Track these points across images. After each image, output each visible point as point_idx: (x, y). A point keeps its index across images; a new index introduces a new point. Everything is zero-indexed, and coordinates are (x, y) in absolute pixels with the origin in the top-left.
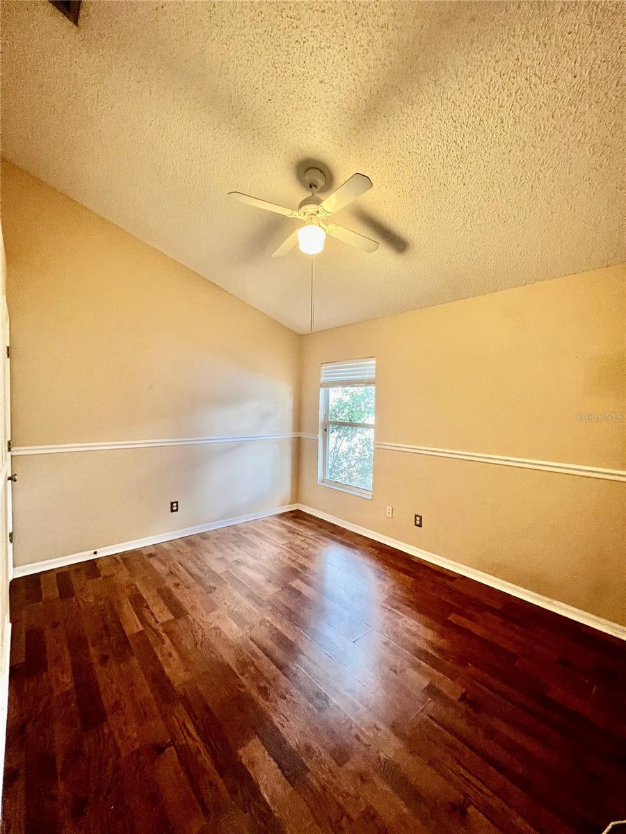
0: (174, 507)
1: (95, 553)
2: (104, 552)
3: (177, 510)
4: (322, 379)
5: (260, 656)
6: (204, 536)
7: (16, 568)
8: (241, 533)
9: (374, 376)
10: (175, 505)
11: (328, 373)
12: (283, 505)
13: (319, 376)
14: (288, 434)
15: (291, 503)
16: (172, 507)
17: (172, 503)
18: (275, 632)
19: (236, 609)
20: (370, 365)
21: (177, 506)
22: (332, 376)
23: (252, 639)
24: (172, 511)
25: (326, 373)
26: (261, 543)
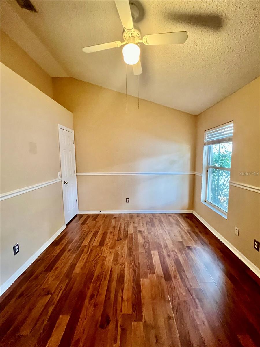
0: (128, 200)
1: (100, 212)
2: (103, 212)
3: (129, 202)
4: (206, 141)
5: (106, 279)
6: (138, 215)
7: (80, 211)
8: (154, 218)
9: (232, 134)
10: (128, 199)
11: (209, 136)
12: (183, 209)
13: (203, 139)
14: (188, 172)
15: (188, 209)
16: (127, 200)
17: (127, 199)
18: (122, 272)
19: (119, 252)
20: (231, 127)
21: (129, 200)
22: (211, 138)
23: (111, 270)
24: (127, 202)
25: (208, 136)
26: (158, 226)
